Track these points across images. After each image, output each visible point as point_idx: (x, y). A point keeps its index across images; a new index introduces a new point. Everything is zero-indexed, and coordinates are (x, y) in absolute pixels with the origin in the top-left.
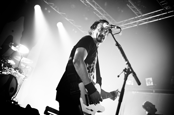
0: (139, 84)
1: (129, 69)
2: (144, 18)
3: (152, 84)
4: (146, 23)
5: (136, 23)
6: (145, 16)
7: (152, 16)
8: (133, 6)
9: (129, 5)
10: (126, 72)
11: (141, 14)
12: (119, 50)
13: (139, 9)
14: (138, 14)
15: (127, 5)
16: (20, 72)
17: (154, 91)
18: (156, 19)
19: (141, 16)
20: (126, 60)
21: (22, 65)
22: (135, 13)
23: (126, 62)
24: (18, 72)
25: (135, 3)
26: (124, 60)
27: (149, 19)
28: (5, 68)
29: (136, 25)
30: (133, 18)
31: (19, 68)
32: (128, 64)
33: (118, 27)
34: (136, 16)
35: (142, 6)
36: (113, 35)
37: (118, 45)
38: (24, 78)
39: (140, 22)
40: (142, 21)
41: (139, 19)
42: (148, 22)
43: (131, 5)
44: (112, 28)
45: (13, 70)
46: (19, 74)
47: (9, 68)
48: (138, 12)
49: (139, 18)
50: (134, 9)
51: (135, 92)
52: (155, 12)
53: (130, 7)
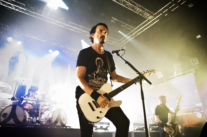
0: (150, 83)
2: (137, 30)
4: (140, 33)
5: (133, 35)
6: (137, 28)
7: (142, 26)
8: (126, 25)
9: (122, 25)
11: (134, 28)
13: (131, 25)
14: (131, 29)
15: (121, 25)
17: (165, 80)
18: (146, 28)
19: (134, 30)
20: (136, 71)
22: (129, 29)
25: (126, 22)
28: (53, 105)
29: (134, 37)
30: (129, 33)
33: (122, 50)
34: (131, 31)
35: (132, 22)
37: (127, 62)
39: (136, 34)
40: (137, 33)
41: (134, 33)
42: (141, 32)
43: (124, 25)
47: (56, 104)
48: (131, 27)
49: (133, 31)
50: (127, 27)
52: (143, 23)
53: (123, 26)
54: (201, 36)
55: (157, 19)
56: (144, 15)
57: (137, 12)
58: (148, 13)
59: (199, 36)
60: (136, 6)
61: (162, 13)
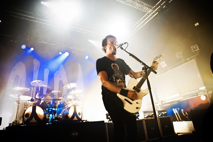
1: (145, 67)
2: (139, 25)
3: (166, 65)
10: (144, 69)
12: (133, 58)
16: (78, 100)
17: (169, 69)
18: (147, 21)
20: (141, 62)
21: (77, 96)
23: (142, 63)
24: (77, 101)
26: (140, 63)
27: (142, 24)
28: (68, 103)
29: (136, 32)
31: (76, 98)
32: (143, 64)
33: (125, 43)
36: (125, 50)
37: (131, 55)
38: (83, 104)
39: (138, 29)
40: (138, 27)
41: (135, 27)
42: (143, 26)
44: (122, 45)
45: (73, 101)
46: (78, 102)
47: (71, 101)
51: (158, 76)
52: (143, 17)
54: (199, 23)
55: (156, 12)
56: (143, 9)
57: (137, 7)
58: (147, 7)
59: (197, 24)
60: (135, 1)
61: (160, 5)
